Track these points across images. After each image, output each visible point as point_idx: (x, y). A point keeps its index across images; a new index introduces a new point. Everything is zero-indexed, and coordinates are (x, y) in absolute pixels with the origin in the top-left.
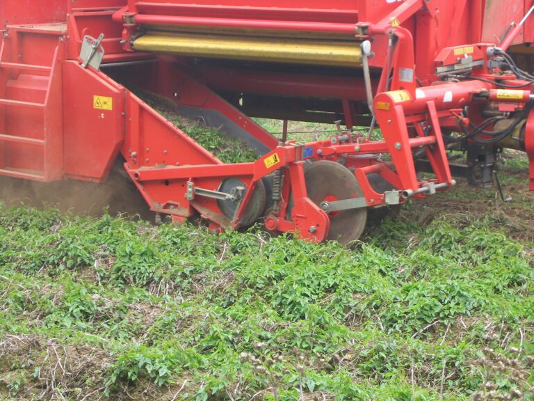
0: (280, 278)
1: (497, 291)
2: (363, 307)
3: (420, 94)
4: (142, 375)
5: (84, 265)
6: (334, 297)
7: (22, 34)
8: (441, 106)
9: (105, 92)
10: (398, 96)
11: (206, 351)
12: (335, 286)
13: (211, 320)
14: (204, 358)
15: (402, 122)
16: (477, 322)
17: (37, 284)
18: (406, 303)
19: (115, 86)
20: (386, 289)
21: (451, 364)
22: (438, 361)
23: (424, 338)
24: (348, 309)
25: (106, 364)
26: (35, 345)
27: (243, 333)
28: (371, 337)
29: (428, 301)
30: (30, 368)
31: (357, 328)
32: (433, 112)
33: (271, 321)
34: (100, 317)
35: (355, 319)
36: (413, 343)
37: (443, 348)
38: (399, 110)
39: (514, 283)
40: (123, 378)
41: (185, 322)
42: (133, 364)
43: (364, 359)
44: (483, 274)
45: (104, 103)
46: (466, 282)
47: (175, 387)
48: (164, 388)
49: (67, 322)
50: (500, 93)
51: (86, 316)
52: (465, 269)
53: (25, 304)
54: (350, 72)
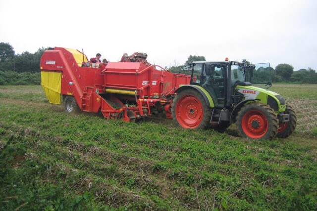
0: (191, 148)
1: (238, 154)
2: (209, 156)
3: (145, 100)
4: (160, 168)
5: (148, 143)
6: (203, 153)
7: (88, 88)
8: (150, 102)
9: (99, 98)
10: (141, 100)
11: (175, 163)
12: (203, 151)
13: (176, 157)
14: (174, 165)
15: (141, 104)
16: (234, 161)
17: (138, 146)
18: (218, 156)
19: (100, 97)
20: (214, 152)
21: (228, 170)
22: (225, 169)
23: (222, 164)
24: (205, 156)
25: (152, 165)
26: (137, 160)
27: (183, 160)
28: (211, 163)
29: (223, 156)
30: (136, 165)
31: (207, 161)
32: (148, 104)
33: (189, 158)
34: (151, 155)
35: (207, 159)
36: (220, 165)
37: (226, 166)
38: (141, 102)
39: (242, 152)
40: (156, 168)
41: (170, 157)
42: (158, 165)
43: (209, 168)
44: (235, 150)
45: (98, 99)
46: (232, 152)
47: (167, 171)
48: (165, 171)
49: (144, 155)
50: (161, 101)
51: (148, 154)
52: (232, 149)
53: (136, 151)
54: (133, 96)
